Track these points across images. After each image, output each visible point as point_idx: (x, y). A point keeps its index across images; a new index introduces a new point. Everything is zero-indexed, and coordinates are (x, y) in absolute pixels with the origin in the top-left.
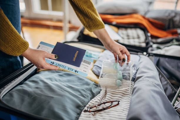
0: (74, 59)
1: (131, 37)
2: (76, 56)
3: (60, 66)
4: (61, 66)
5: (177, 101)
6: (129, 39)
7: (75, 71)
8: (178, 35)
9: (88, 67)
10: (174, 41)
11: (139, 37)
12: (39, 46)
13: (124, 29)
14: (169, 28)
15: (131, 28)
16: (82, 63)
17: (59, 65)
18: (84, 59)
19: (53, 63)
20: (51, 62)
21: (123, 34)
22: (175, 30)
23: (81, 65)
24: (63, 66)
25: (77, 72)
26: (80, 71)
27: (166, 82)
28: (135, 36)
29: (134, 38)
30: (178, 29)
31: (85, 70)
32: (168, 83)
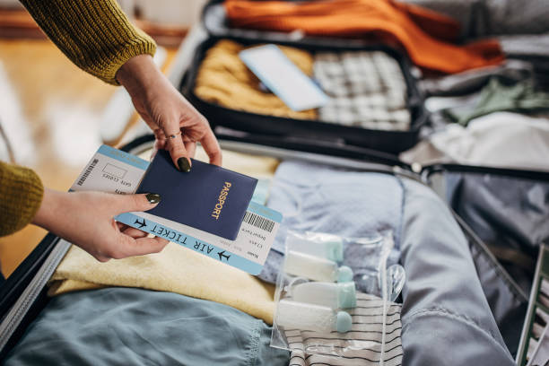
0: (218, 211)
1: (358, 89)
2: (222, 199)
3: (167, 234)
4: (171, 235)
5: (532, 341)
6: (351, 96)
7: (221, 254)
8: (504, 62)
9: (264, 239)
10: (494, 84)
11: (384, 90)
12: (96, 161)
13: (331, 57)
14: (473, 34)
15: (355, 51)
16: (244, 225)
17: (164, 232)
18: (249, 210)
19: (144, 225)
20: (137, 222)
21: (330, 77)
22: (493, 41)
23: (241, 233)
24: (177, 236)
25: (228, 258)
26: (236, 252)
27: (492, 273)
28: (373, 83)
29: (368, 93)
30: (502, 37)
31: (254, 249)
32: (498, 274)
